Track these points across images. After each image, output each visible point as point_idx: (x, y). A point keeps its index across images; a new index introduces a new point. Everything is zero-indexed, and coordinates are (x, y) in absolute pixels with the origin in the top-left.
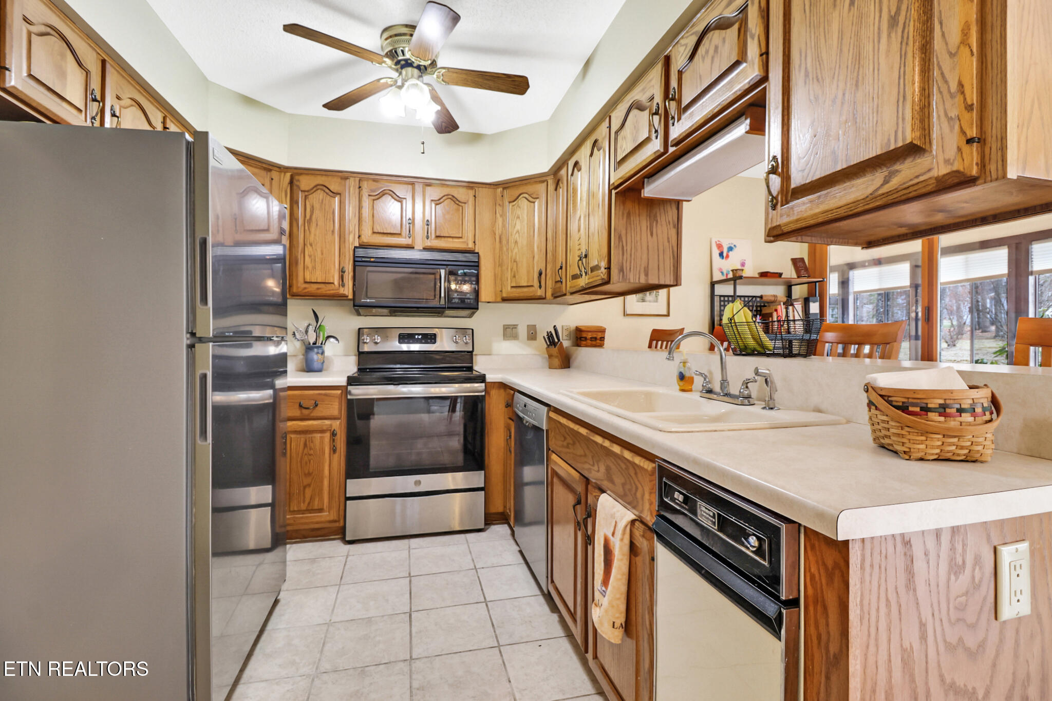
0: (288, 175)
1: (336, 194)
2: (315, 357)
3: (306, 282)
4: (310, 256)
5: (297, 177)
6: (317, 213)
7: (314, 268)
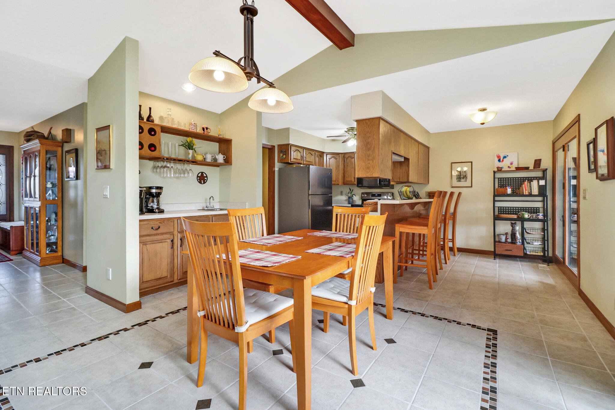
0: (343, 154)
1: (353, 158)
2: (351, 200)
3: (347, 181)
4: (347, 174)
5: (345, 155)
6: (349, 163)
7: (348, 177)
